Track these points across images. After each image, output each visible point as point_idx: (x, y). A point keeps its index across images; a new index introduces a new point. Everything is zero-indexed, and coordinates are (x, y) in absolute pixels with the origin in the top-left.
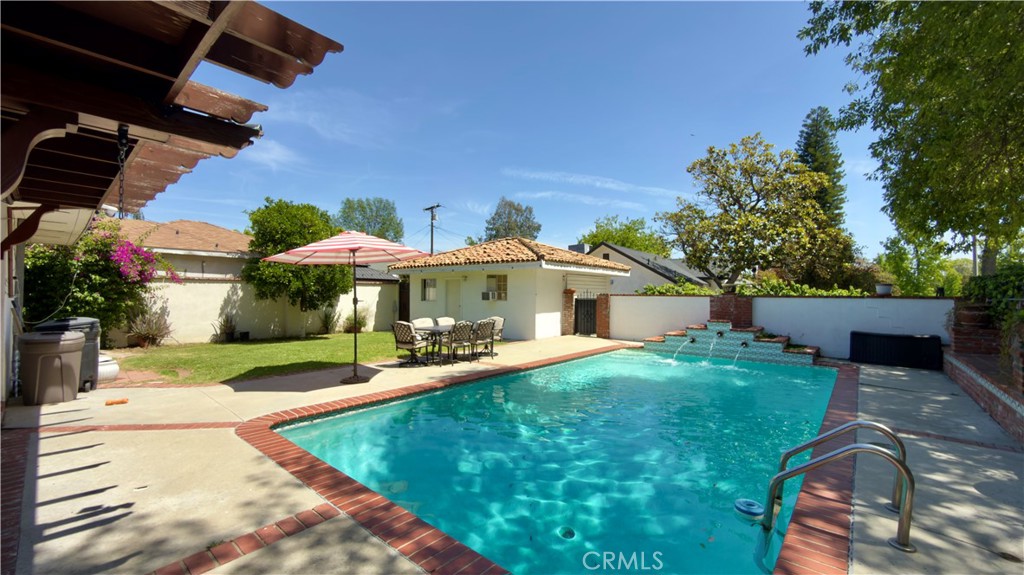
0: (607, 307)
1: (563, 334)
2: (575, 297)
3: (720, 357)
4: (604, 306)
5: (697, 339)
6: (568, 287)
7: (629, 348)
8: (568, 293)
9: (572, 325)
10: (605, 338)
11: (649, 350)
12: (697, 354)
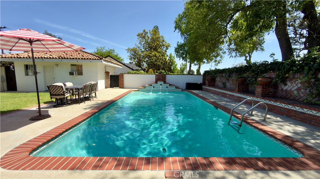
0: (123, 78)
1: (106, 88)
2: (110, 74)
3: (163, 91)
4: (122, 77)
5: (155, 87)
6: (107, 71)
7: (134, 91)
8: (107, 73)
9: (109, 84)
10: (123, 88)
11: (141, 91)
12: (156, 91)
